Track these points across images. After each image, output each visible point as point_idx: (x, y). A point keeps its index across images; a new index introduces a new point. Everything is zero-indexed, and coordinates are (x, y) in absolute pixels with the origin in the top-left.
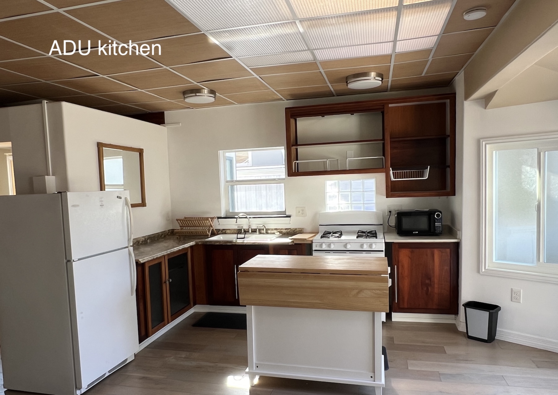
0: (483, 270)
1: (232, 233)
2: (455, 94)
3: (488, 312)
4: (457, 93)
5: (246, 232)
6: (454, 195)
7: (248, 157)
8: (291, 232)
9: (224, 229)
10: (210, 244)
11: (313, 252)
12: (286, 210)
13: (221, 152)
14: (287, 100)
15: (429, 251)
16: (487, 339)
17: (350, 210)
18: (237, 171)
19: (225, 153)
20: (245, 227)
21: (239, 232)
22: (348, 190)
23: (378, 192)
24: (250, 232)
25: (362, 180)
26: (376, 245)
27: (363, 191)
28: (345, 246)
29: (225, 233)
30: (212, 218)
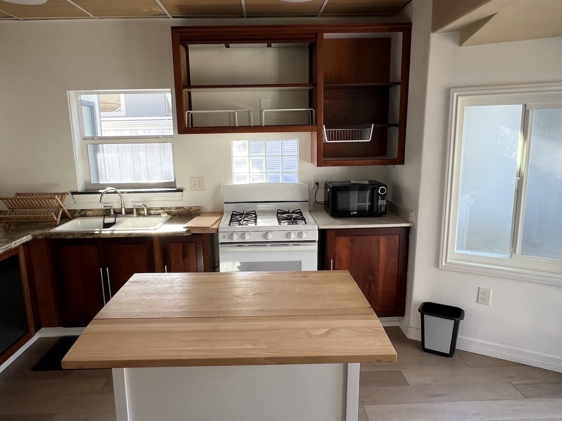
0: (444, 264)
1: (95, 215)
2: (411, 24)
3: (454, 321)
4: (413, 23)
5: (117, 213)
6: (402, 163)
7: (120, 105)
8: (184, 212)
9: (83, 210)
10: (57, 237)
11: (220, 246)
12: (175, 180)
13: (71, 94)
14: (173, 17)
15: (373, 239)
16: (448, 353)
17: (264, 181)
18: (102, 122)
19: (79, 95)
20: (116, 206)
21: (106, 213)
22: (261, 154)
23: (302, 157)
24: (124, 213)
25: (281, 141)
26: (307, 233)
27: (282, 156)
28: (266, 235)
29: (85, 216)
30: (63, 195)
